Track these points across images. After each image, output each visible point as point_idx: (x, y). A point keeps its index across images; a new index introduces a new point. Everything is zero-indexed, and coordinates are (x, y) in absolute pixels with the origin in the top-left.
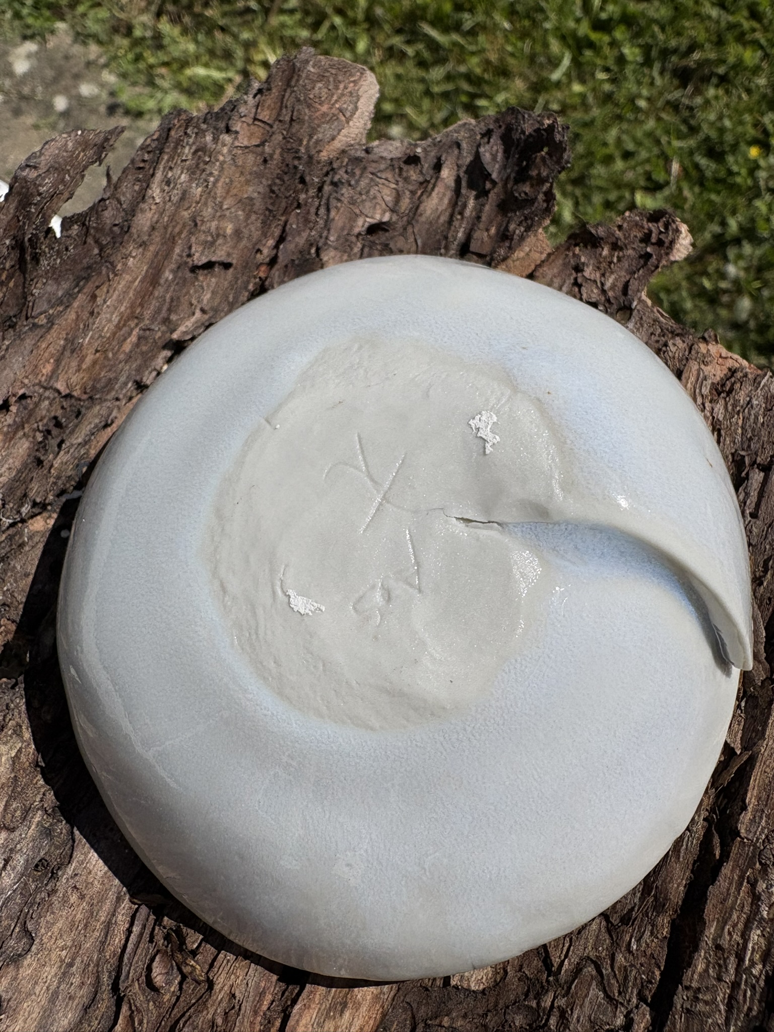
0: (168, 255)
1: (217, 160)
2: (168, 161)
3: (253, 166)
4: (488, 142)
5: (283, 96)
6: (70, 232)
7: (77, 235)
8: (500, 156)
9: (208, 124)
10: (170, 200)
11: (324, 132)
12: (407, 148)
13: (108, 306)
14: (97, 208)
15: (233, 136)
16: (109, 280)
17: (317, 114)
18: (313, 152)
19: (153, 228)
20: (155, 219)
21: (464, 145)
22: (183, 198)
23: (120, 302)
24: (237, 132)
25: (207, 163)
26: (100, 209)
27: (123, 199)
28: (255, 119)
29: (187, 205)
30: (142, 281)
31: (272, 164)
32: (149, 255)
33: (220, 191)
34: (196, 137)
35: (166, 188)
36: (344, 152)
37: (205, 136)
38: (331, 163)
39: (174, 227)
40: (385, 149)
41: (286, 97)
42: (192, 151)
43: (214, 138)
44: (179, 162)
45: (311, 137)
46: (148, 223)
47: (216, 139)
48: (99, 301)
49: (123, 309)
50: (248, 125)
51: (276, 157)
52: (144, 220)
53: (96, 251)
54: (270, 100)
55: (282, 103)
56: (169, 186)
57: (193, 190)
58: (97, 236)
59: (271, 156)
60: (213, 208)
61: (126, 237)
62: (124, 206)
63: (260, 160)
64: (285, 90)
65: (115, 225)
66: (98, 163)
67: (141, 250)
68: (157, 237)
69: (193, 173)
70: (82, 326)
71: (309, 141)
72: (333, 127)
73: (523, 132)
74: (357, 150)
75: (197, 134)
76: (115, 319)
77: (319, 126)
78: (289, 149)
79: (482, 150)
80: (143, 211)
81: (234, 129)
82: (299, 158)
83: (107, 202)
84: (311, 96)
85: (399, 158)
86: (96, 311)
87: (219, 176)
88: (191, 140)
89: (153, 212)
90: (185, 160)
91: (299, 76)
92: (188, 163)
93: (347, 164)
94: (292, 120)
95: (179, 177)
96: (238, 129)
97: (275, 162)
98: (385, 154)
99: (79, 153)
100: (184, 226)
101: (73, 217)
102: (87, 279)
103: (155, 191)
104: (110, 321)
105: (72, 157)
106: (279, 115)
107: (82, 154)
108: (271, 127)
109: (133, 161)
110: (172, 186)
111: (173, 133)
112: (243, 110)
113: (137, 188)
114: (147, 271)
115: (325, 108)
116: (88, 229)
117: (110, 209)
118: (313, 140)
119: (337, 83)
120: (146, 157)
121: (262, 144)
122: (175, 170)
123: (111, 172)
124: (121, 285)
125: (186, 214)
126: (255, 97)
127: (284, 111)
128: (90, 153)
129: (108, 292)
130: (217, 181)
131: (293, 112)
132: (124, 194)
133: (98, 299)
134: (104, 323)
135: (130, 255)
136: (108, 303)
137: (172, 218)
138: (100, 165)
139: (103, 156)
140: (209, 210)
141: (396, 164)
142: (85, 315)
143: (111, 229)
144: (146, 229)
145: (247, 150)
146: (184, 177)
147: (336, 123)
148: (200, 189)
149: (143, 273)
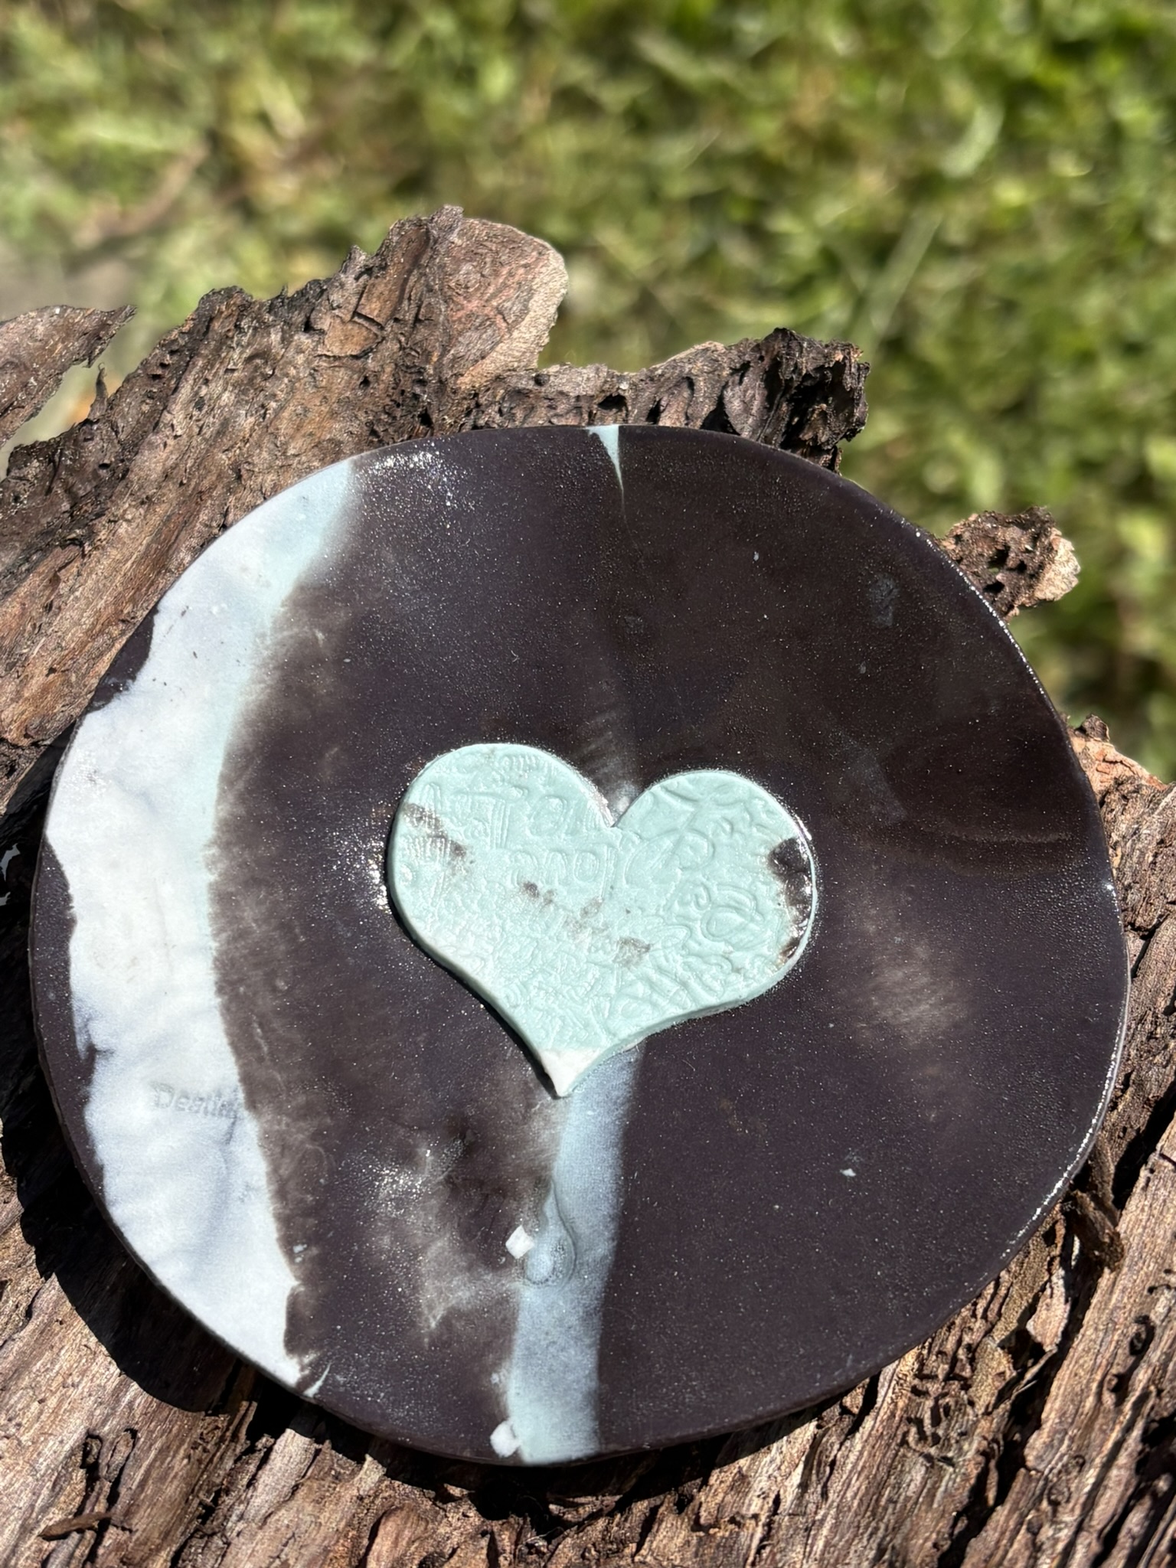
0: (187, 523)
1: (287, 375)
2: (204, 368)
3: (345, 389)
4: (741, 382)
5: (406, 281)
6: (25, 471)
7: (35, 477)
8: (756, 405)
9: (276, 314)
10: (199, 434)
11: (469, 343)
12: (606, 382)
13: (77, 599)
14: (77, 435)
15: (316, 338)
16: (84, 556)
17: (460, 314)
18: (447, 374)
19: (167, 476)
20: (170, 463)
21: (701, 384)
22: (220, 433)
23: (99, 592)
24: (322, 332)
25: (266, 378)
26: (81, 437)
27: (121, 424)
28: (356, 313)
29: (226, 442)
30: (138, 563)
31: (378, 389)
32: (155, 520)
33: (284, 426)
34: (254, 335)
35: (196, 413)
36: (498, 379)
37: (269, 334)
38: (476, 395)
39: (202, 478)
40: (569, 381)
41: (411, 283)
42: (245, 356)
43: (283, 339)
44: (221, 372)
45: (445, 350)
46: (159, 468)
47: (286, 341)
48: (63, 588)
49: (101, 604)
50: (343, 322)
51: (384, 377)
52: (152, 462)
53: (66, 506)
54: (384, 285)
55: (403, 291)
56: (200, 409)
57: (241, 420)
58: (71, 480)
59: (377, 375)
60: (270, 452)
61: (120, 488)
62: (122, 437)
63: (357, 380)
64: (410, 272)
65: (104, 466)
66: (86, 361)
67: (142, 511)
68: (171, 493)
69: (244, 392)
70: (29, 627)
71: (442, 356)
72: (484, 336)
73: (797, 369)
74: (521, 377)
75: (255, 329)
76: (87, 621)
77: (460, 333)
78: (408, 367)
79: (728, 393)
80: (152, 446)
81: (318, 326)
82: (423, 383)
83: (95, 427)
84: (453, 284)
85: (592, 396)
86: (55, 604)
87: (287, 401)
88: (245, 340)
89: (168, 449)
90: (233, 370)
91: (434, 250)
92: (236, 374)
93: (503, 398)
94: (417, 320)
95: (219, 397)
96: (326, 328)
97: (382, 386)
98: (566, 389)
99: (56, 344)
100: (220, 476)
101: (33, 446)
102: (46, 550)
103: (177, 415)
104: (78, 623)
105: (45, 347)
106: (395, 310)
107: (60, 346)
108: (382, 328)
109: (145, 364)
110: (206, 408)
111: (216, 325)
112: (336, 297)
113: (145, 408)
114: (148, 545)
115: (473, 305)
116: (56, 469)
117: (97, 439)
118: (450, 356)
119: (497, 265)
120: (168, 360)
121: (364, 354)
122: (212, 385)
123: (105, 380)
124: (102, 564)
125: (224, 459)
126: (357, 279)
127: (406, 302)
128: (75, 345)
129: (79, 574)
130: (282, 408)
131: (419, 307)
132: (124, 417)
133: (62, 585)
134: (67, 624)
135: (122, 517)
136: (77, 594)
137: (200, 463)
138: (89, 365)
139: (97, 351)
140: (265, 455)
141: (583, 404)
142: (36, 610)
143: (95, 471)
144: (154, 476)
145: (337, 364)
146: (227, 398)
147: (490, 332)
148: (251, 420)
149: (142, 548)
